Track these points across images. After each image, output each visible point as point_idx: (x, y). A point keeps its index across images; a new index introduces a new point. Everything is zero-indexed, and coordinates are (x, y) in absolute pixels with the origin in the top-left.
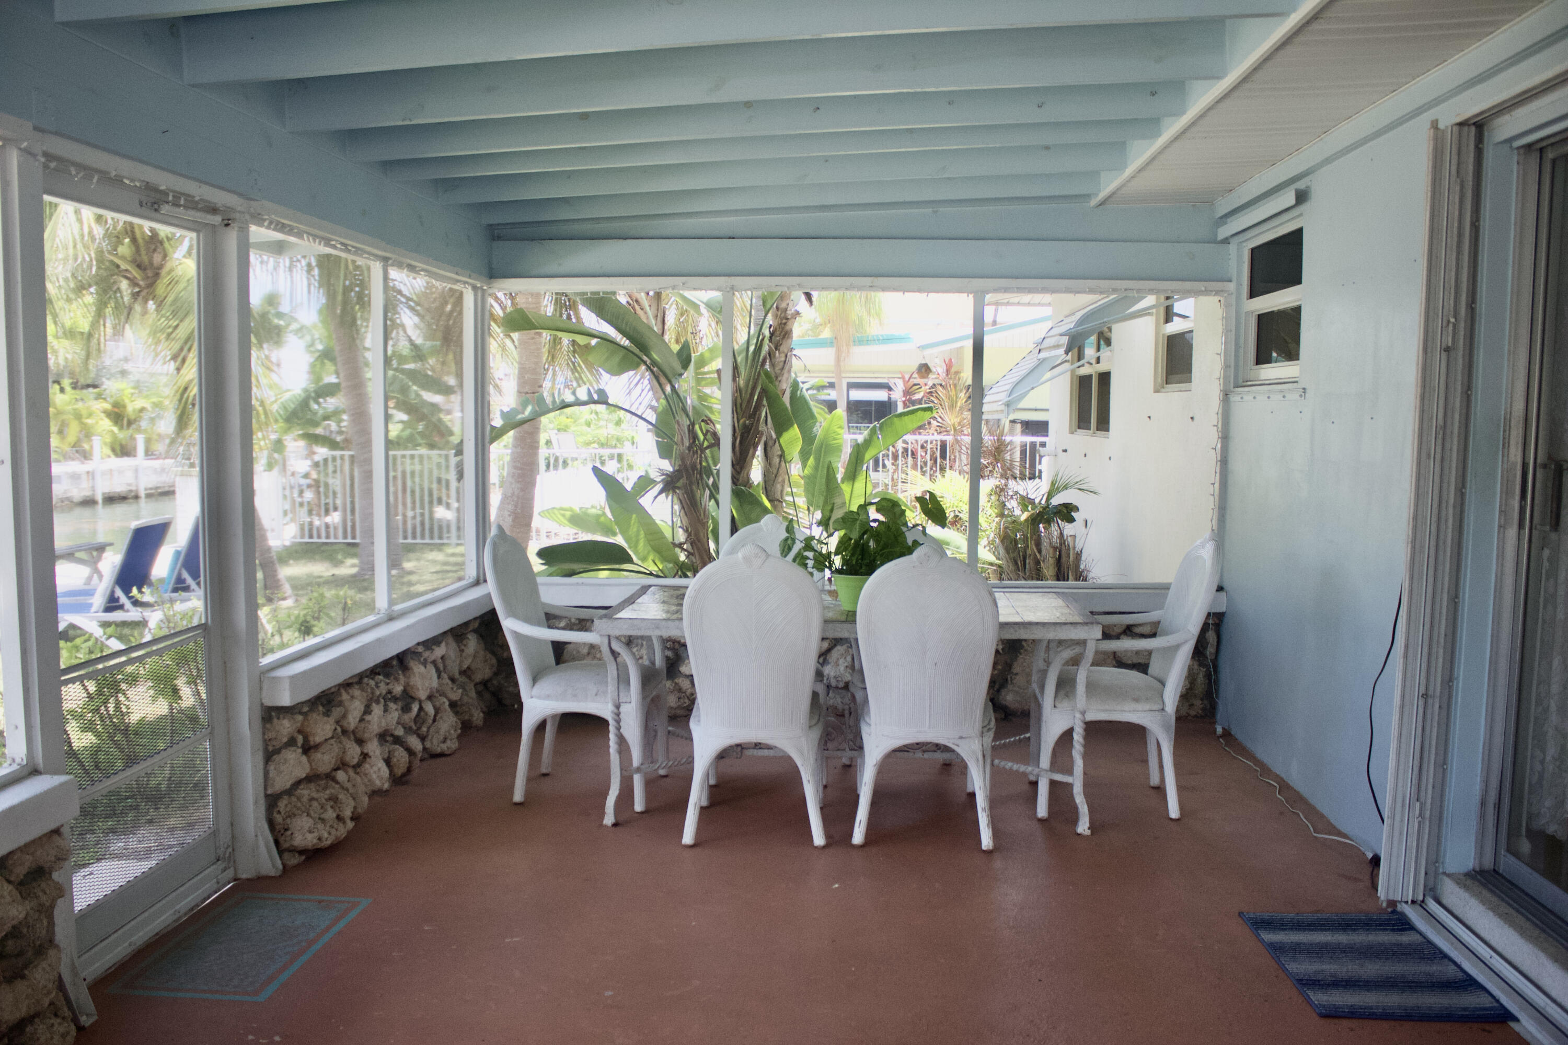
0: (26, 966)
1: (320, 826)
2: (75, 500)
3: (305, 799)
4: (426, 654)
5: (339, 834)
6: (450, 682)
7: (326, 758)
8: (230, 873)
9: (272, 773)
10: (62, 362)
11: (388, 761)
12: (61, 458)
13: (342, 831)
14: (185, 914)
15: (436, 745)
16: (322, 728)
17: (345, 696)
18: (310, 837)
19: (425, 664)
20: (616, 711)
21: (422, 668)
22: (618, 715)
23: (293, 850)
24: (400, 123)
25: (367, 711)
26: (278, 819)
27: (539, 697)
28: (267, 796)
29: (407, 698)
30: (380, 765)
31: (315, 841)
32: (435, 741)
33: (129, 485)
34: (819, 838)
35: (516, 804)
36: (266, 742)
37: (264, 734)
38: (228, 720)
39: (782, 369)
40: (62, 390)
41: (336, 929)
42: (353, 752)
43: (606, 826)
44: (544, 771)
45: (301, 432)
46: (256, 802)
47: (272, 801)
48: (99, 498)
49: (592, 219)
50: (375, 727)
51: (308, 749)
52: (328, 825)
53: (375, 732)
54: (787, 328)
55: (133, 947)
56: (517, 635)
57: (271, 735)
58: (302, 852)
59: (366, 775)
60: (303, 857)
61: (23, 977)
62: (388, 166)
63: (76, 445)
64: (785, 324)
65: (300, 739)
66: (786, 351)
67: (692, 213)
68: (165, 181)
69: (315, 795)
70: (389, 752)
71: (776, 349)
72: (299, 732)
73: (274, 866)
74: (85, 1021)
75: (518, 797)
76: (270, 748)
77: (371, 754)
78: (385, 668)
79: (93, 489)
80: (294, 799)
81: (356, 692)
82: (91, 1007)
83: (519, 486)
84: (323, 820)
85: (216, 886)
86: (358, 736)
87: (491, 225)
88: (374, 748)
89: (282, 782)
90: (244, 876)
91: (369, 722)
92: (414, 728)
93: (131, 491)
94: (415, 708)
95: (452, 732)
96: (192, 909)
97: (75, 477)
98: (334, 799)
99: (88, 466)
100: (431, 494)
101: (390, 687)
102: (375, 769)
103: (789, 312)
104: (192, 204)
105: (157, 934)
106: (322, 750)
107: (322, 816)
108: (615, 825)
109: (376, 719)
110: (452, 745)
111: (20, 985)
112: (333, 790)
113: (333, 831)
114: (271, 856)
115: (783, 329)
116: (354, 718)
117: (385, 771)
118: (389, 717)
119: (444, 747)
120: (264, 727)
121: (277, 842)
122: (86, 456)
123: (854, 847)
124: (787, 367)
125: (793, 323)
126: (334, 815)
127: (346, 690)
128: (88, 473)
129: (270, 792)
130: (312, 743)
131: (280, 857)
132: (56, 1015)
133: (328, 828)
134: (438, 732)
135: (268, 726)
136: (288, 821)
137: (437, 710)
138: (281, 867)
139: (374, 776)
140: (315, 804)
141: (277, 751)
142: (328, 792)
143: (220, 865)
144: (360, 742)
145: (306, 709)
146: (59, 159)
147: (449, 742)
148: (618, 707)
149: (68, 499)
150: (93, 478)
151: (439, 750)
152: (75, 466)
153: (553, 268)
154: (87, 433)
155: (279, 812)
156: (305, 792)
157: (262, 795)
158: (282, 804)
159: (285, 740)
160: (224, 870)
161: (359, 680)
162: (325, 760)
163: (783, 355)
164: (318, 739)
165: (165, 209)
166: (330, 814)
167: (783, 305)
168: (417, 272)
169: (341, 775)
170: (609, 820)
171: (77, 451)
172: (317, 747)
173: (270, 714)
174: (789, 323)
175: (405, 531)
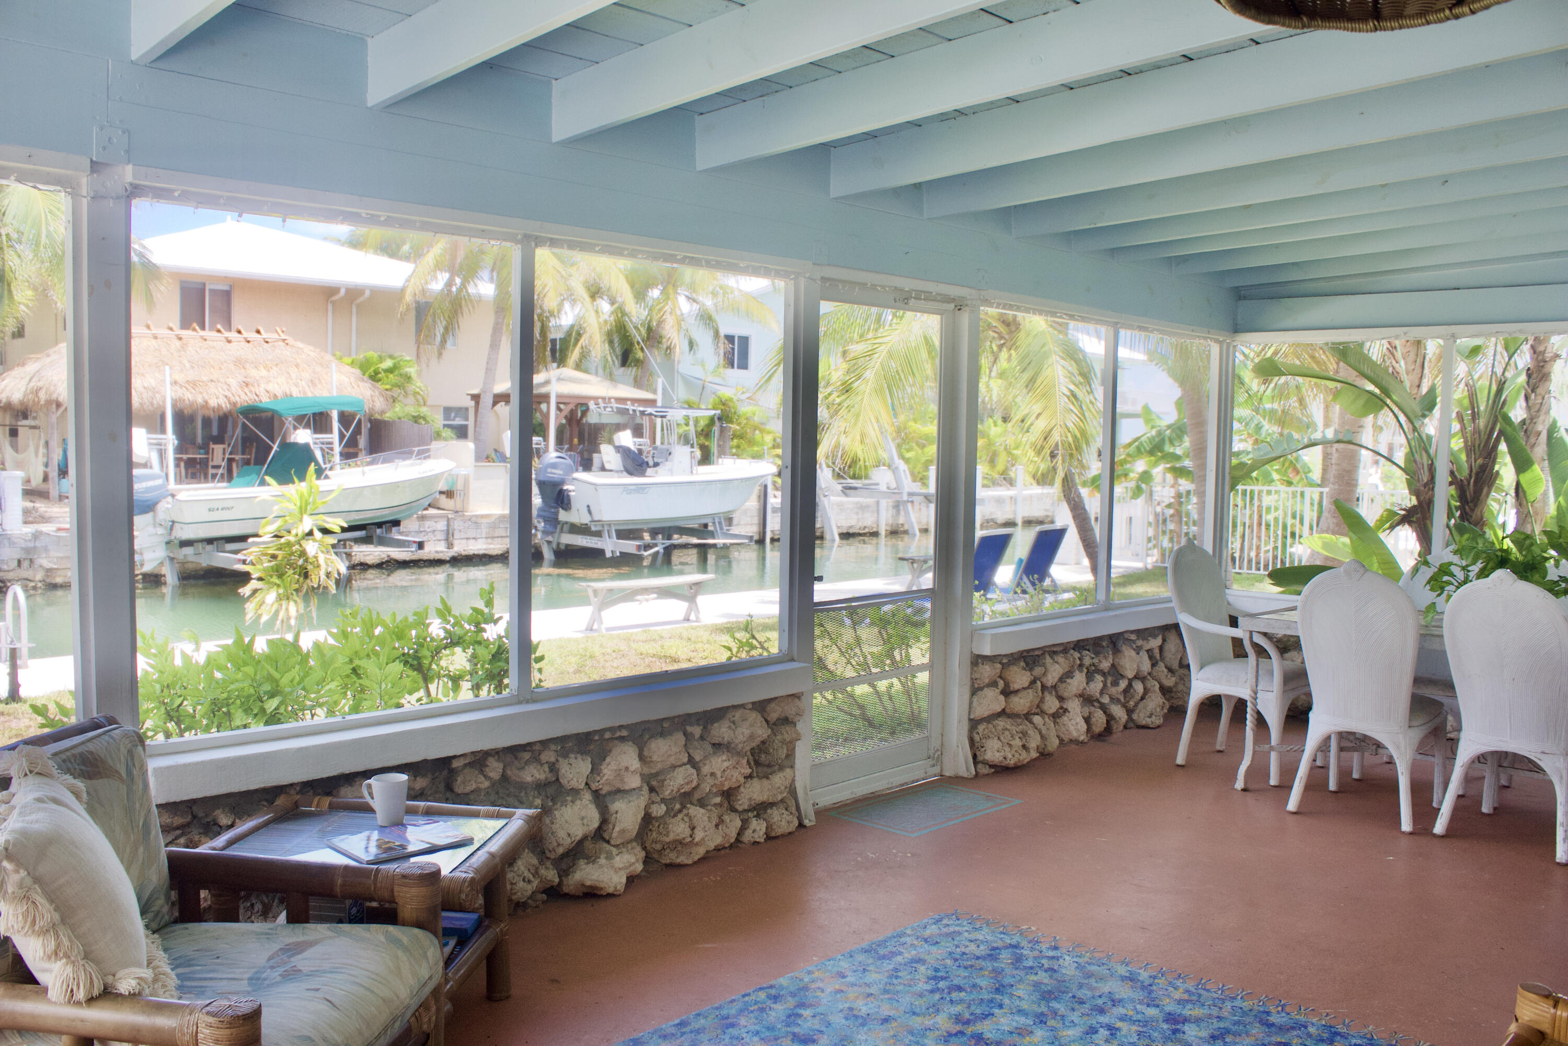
0: (771, 774)
1: (1007, 749)
2: (999, 522)
3: (1000, 728)
4: (1140, 643)
5: (1021, 758)
6: (1165, 670)
7: (1022, 701)
8: (937, 770)
9: (975, 704)
10: (995, 398)
11: (1087, 720)
12: (991, 484)
13: (1025, 757)
14: (897, 787)
15: (1141, 717)
16: (1020, 677)
17: (1048, 660)
18: (997, 755)
19: (1138, 650)
20: (1253, 695)
21: (1133, 653)
22: (1256, 699)
23: (985, 763)
24: (1088, 227)
25: (1068, 675)
26: (977, 738)
27: (1202, 680)
28: (970, 720)
29: (1115, 673)
30: (1078, 720)
31: (1001, 759)
32: (1142, 715)
33: (1046, 510)
34: (1406, 824)
35: (1178, 766)
36: (973, 680)
37: (972, 674)
38: (946, 660)
39: (1539, 411)
40: (995, 424)
41: (987, 811)
42: (1052, 704)
43: (1236, 790)
44: (1218, 748)
45: (1168, 466)
46: (959, 722)
47: (974, 724)
48: (1019, 521)
49: (1325, 278)
50: (1074, 689)
51: (1007, 692)
52: (1014, 750)
53: (1074, 693)
54: (1545, 370)
55: (853, 796)
56: (1189, 628)
57: (976, 676)
58: (991, 766)
59: (1064, 725)
60: (993, 770)
61: (768, 778)
62: (1113, 252)
63: (1004, 473)
64: (1543, 366)
65: (1001, 684)
66: (1543, 393)
67: (1417, 268)
68: (908, 284)
69: (1008, 727)
70: (1090, 713)
71: (1533, 391)
72: (1000, 677)
73: (968, 769)
74: (807, 822)
75: (1180, 760)
76: (976, 686)
77: (1069, 709)
78: (1095, 645)
79: (1015, 512)
80: (990, 726)
81: (1060, 659)
82: (813, 817)
83: (1335, 521)
84: (1010, 746)
85: (923, 775)
86: (1060, 693)
87: (1237, 287)
88: (1075, 707)
89: (981, 711)
90: (947, 774)
91: (1069, 684)
92: (1122, 700)
93: (1047, 516)
94: (1123, 684)
95: (1158, 710)
96: (903, 785)
97: (999, 501)
98: (1024, 734)
99: (1011, 492)
100: (1285, 527)
101: (1096, 661)
102: (1073, 722)
103: (1547, 355)
104: (929, 297)
105: (873, 793)
106: (1020, 695)
107: (1011, 743)
108: (1244, 790)
109: (1076, 683)
110: (1158, 721)
111: (765, 781)
112: (1026, 726)
113: (1017, 755)
114: (966, 762)
115: (1540, 371)
116: (1053, 678)
117: (1083, 726)
118: (1092, 685)
119: (1147, 721)
120: (972, 669)
121: (975, 757)
122: (1011, 482)
123: (1435, 835)
124: (1544, 409)
125: (1552, 367)
126: (1021, 744)
127: (1052, 658)
128: (1011, 498)
129: (972, 717)
130: (1012, 689)
131: (975, 767)
132: (786, 809)
133: (1013, 752)
134: (1145, 708)
135: (975, 668)
136: (984, 741)
137: (1146, 691)
138: (974, 773)
139: (1072, 728)
140: (1007, 733)
141: (981, 689)
142: (1021, 727)
143: (931, 762)
144: (1061, 699)
145: (1005, 661)
146: (828, 279)
147: (1154, 717)
148: (1256, 693)
149: (992, 520)
150: (1016, 503)
151: (1144, 723)
152: (1003, 492)
153: (1289, 323)
154: (1013, 460)
155: (978, 733)
156: (1001, 723)
157: (966, 717)
158: (981, 728)
159: (987, 681)
160: (934, 766)
161: (1065, 649)
162: (1021, 703)
163: (1540, 398)
164: (1016, 686)
165: (912, 302)
166: (1017, 743)
167: (1541, 348)
168: (1152, 332)
169: (1037, 719)
170: (1239, 785)
171: (1005, 479)
172: (1016, 692)
173: (977, 660)
174: (1547, 366)
175: (1258, 563)
